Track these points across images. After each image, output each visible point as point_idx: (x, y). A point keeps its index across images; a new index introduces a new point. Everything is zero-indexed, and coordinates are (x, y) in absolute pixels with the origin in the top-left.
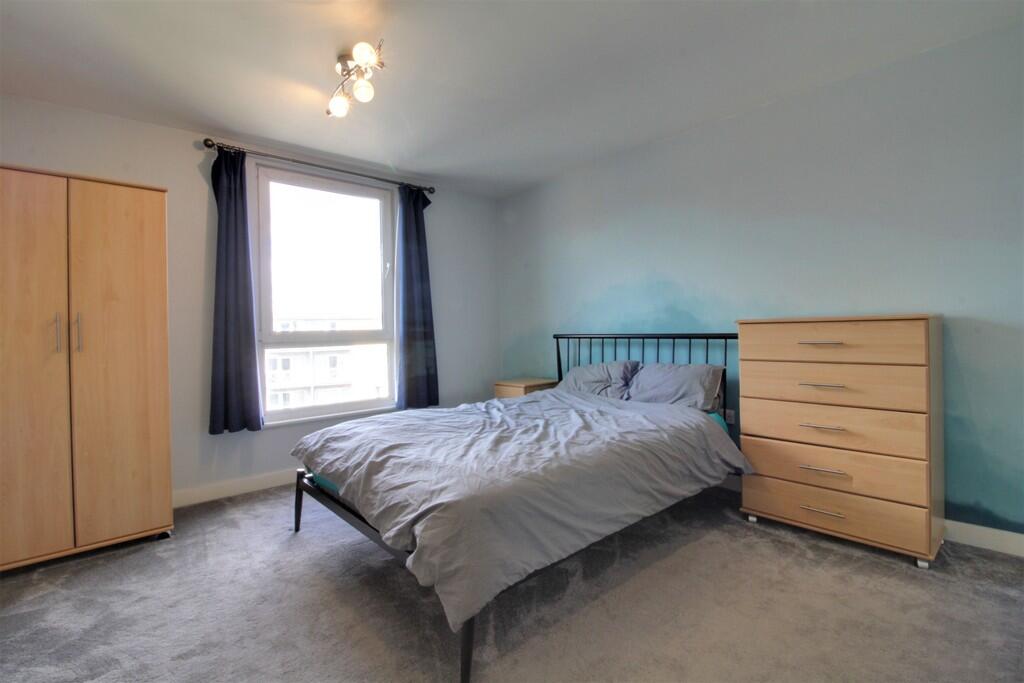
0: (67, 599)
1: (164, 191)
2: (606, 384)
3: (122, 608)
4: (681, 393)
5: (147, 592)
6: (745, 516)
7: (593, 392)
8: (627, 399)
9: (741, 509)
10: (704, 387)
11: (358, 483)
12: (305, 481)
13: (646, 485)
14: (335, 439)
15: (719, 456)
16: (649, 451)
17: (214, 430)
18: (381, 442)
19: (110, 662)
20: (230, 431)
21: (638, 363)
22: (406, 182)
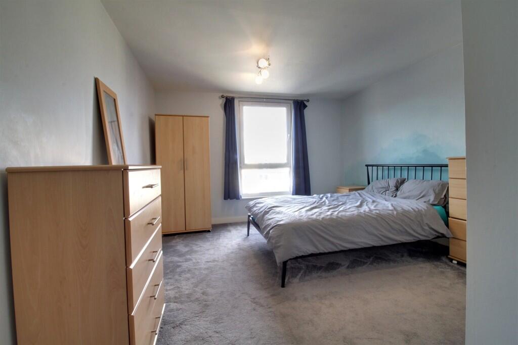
0: (182, 243)
1: (208, 117)
2: (387, 189)
3: (195, 248)
4: (421, 195)
5: (202, 245)
6: (451, 260)
7: (379, 193)
8: (395, 197)
9: (449, 256)
10: (435, 192)
11: (260, 217)
12: (251, 218)
13: (376, 232)
14: (258, 203)
15: (428, 226)
16: (381, 218)
17: (225, 199)
18: (271, 204)
19: (190, 260)
20: (231, 199)
21: (405, 180)
22: (296, 99)
